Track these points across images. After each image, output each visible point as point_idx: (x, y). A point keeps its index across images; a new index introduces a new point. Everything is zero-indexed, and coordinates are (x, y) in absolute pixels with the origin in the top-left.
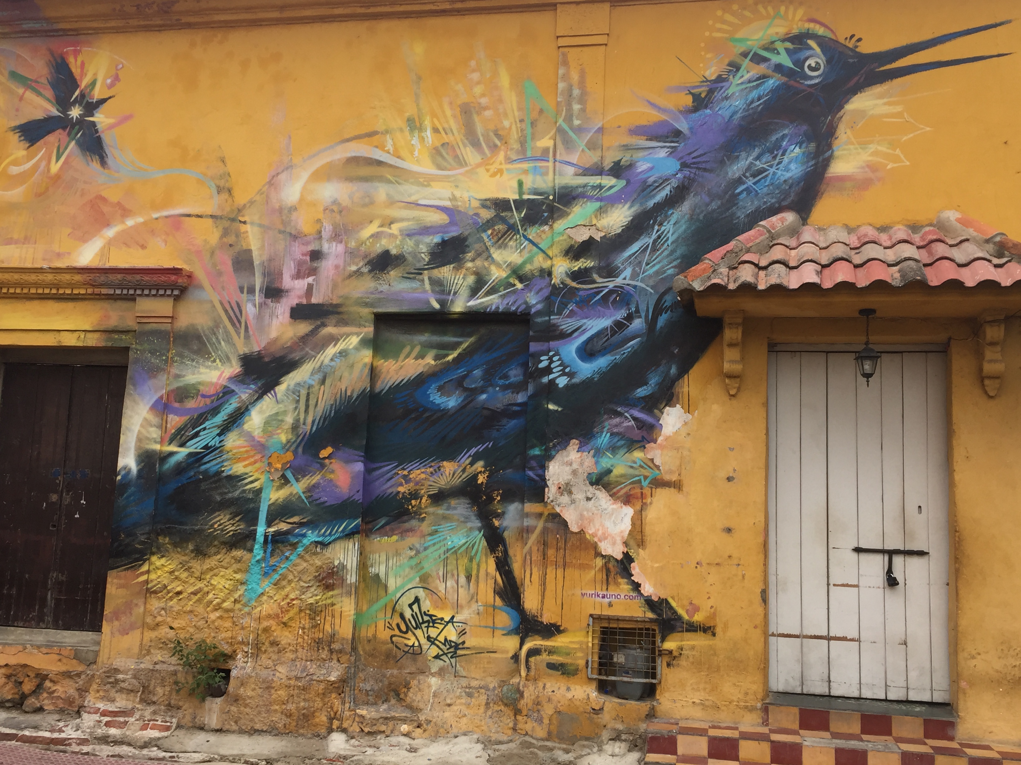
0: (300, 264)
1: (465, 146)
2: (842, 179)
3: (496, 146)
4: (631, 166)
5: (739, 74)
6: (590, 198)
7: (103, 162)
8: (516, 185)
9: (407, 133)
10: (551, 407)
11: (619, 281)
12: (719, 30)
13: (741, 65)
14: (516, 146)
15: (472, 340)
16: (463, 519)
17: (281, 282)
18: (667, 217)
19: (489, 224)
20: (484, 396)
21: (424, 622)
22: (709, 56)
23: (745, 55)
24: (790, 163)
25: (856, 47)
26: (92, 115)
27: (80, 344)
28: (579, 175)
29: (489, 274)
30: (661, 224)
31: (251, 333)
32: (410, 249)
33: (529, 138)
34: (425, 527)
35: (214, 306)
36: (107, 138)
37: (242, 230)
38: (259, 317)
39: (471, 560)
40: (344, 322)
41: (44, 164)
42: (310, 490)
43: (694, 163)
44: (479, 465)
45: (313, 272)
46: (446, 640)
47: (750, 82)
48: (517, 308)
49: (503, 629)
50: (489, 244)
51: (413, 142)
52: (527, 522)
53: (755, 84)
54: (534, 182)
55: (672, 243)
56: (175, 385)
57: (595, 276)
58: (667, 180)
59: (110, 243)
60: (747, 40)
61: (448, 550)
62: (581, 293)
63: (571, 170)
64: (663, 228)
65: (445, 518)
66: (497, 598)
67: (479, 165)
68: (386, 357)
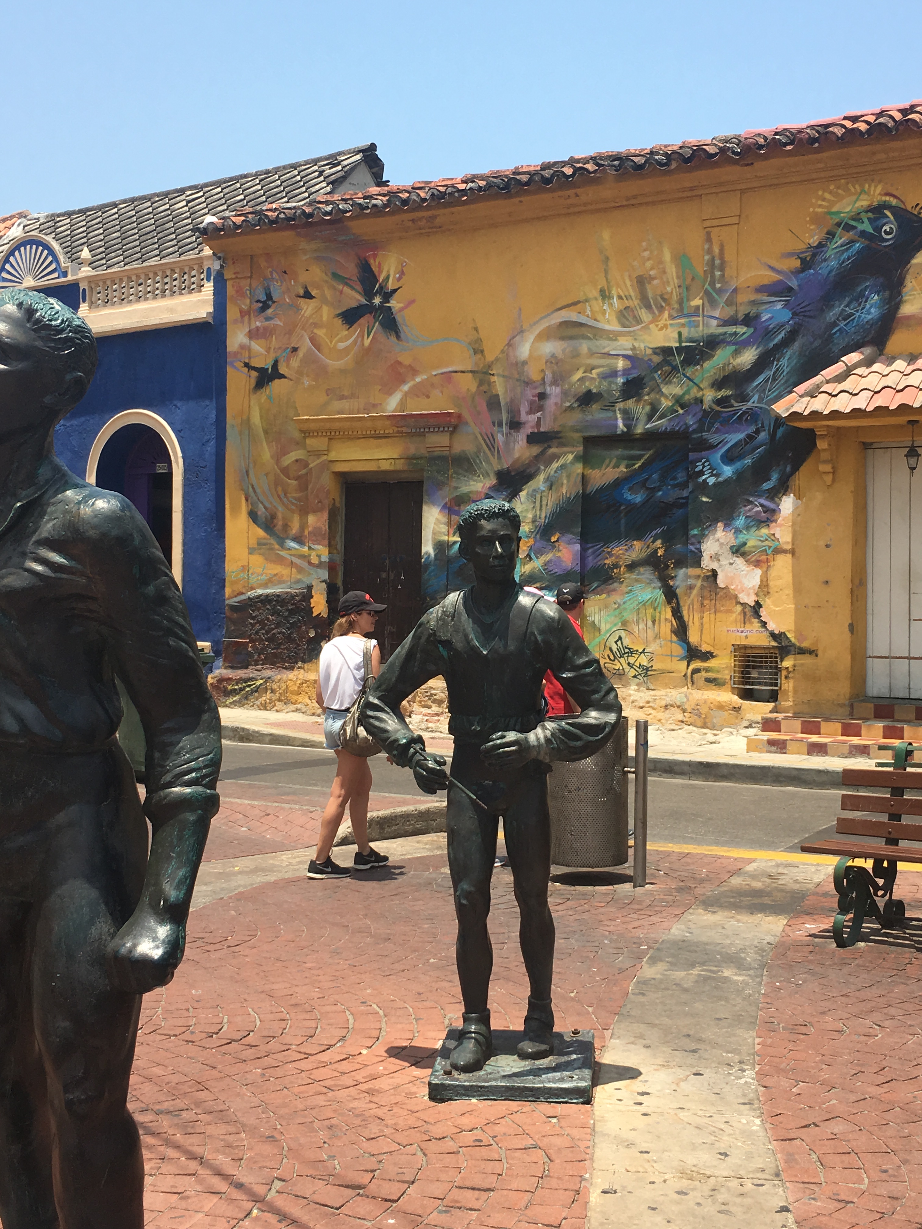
0: (531, 403)
1: (641, 309)
2: (908, 318)
3: (662, 306)
4: (758, 316)
5: (834, 241)
6: (729, 343)
7: (398, 337)
8: (677, 336)
9: (600, 301)
10: (704, 499)
11: (750, 404)
12: (820, 206)
13: (836, 233)
14: (676, 306)
15: (651, 452)
16: (648, 581)
17: (520, 418)
18: (783, 355)
19: (659, 366)
20: (660, 493)
21: (625, 653)
22: (812, 227)
23: (838, 225)
24: (870, 308)
25: (920, 213)
26: (389, 302)
27: (392, 468)
28: (721, 326)
29: (660, 403)
30: (778, 361)
31: (502, 455)
32: (605, 388)
33: (685, 300)
34: (624, 588)
35: (476, 437)
36: (398, 318)
37: (492, 380)
38: (507, 443)
39: (655, 609)
40: (563, 445)
41: (360, 339)
42: (546, 564)
43: (802, 312)
44: (659, 543)
45: (541, 408)
46: (640, 665)
47: (842, 246)
48: (680, 429)
49: (677, 656)
50: (659, 381)
51: (604, 308)
52: (690, 582)
53: (845, 247)
54: (689, 333)
55: (787, 374)
56: (455, 494)
57: (733, 401)
58: (782, 326)
59: (406, 394)
60: (841, 213)
61: (640, 603)
62: (724, 415)
63: (714, 322)
64: (780, 363)
65: (637, 581)
66: (673, 635)
67: (651, 322)
68: (593, 468)
